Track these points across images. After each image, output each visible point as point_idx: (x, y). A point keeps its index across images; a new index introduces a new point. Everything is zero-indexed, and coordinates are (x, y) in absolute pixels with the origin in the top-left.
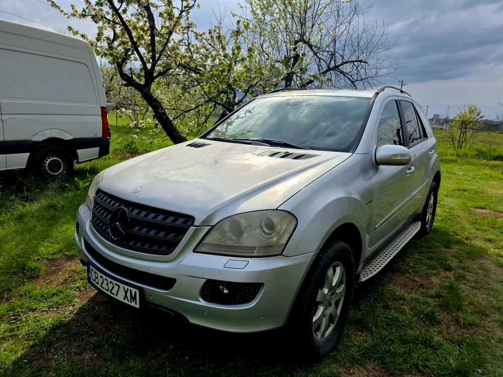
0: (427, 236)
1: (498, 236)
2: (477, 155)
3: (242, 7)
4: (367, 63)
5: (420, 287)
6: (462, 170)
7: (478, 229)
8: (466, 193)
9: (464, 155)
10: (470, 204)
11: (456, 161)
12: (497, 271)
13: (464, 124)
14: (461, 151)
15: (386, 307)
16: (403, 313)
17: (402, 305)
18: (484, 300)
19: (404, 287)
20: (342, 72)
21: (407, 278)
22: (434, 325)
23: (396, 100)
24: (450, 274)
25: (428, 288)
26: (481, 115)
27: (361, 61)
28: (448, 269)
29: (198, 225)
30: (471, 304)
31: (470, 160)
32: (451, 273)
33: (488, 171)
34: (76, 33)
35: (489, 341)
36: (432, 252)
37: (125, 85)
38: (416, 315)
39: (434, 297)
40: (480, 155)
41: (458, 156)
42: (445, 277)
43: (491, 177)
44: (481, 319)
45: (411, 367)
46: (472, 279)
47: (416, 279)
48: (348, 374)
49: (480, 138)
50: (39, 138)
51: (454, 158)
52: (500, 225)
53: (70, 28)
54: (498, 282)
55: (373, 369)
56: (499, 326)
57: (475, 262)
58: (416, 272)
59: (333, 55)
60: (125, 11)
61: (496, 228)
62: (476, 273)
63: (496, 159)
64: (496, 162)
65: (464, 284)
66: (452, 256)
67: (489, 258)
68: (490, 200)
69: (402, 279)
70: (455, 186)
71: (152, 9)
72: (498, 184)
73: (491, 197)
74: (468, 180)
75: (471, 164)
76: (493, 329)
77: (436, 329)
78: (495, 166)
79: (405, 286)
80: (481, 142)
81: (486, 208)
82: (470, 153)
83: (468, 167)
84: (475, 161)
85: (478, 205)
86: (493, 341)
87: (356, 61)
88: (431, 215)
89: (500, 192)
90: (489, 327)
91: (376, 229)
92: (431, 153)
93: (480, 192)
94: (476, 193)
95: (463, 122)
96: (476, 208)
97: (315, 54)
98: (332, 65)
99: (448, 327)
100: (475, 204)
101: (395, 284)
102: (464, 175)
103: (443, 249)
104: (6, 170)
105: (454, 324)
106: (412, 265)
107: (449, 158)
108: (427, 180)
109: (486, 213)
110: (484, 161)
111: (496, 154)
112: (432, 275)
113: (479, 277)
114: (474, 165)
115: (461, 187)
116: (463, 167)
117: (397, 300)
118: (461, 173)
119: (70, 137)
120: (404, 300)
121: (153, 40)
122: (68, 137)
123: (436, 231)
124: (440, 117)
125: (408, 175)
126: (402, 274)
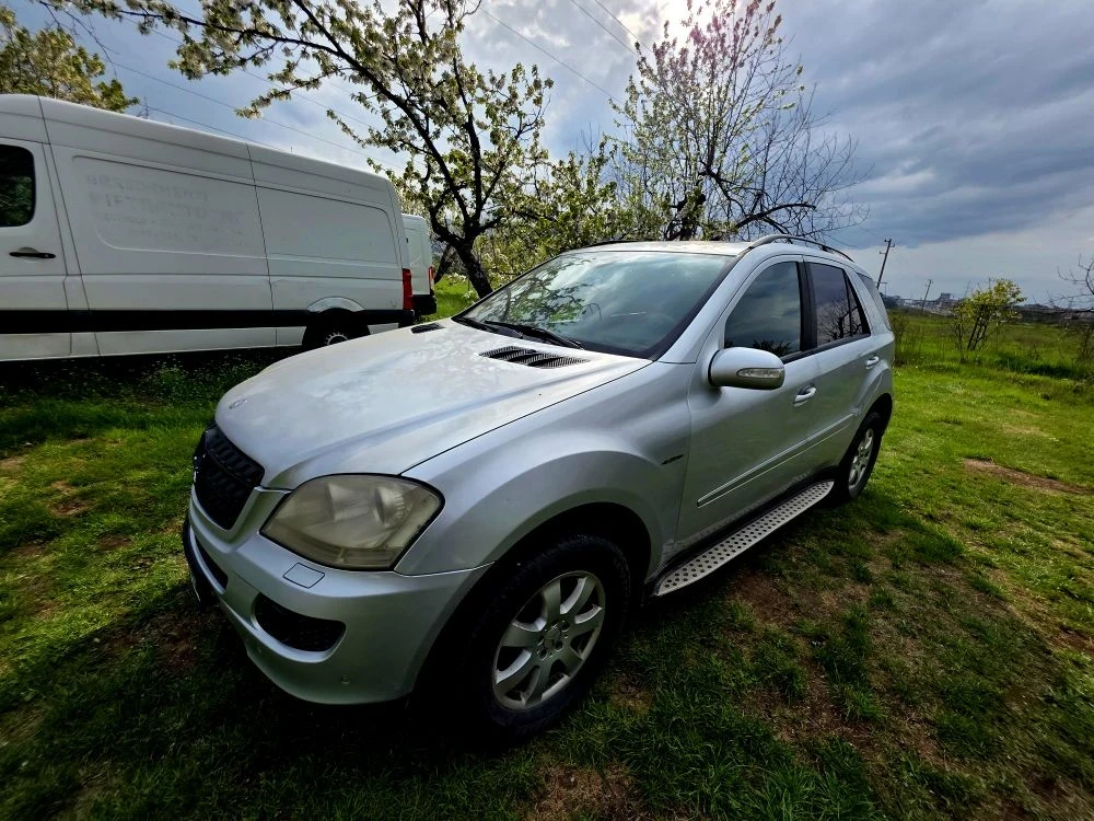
0: (847, 506)
1: (995, 520)
2: (1001, 362)
3: (619, 125)
4: (814, 207)
5: (793, 609)
6: (964, 387)
7: (956, 501)
8: (958, 428)
9: (975, 361)
10: (958, 448)
11: (957, 371)
12: (968, 597)
13: (984, 310)
14: (971, 355)
15: (708, 644)
16: (735, 661)
17: (742, 642)
18: (917, 663)
19: (760, 605)
20: (772, 222)
21: (775, 585)
22: (787, 703)
23: (797, 263)
24: (863, 591)
25: (807, 615)
26: (1019, 296)
27: (805, 205)
28: (863, 578)
29: (266, 486)
30: (885, 667)
31: (985, 370)
32: (866, 588)
33: (1014, 392)
34: (378, 168)
35: (898, 774)
36: (844, 540)
37: (439, 239)
38: (757, 672)
39: (810, 637)
40: (1007, 362)
41: (963, 361)
42: (850, 597)
43: (1018, 401)
44: (895, 710)
45: (695, 800)
46: (906, 609)
47: (791, 591)
48: (562, 784)
49: (1018, 333)
50: (318, 308)
51: (954, 365)
52: (1007, 498)
53: (370, 162)
54: (962, 625)
55: (619, 782)
56: (932, 737)
57: (926, 571)
58: (796, 577)
59: (759, 196)
60: (437, 134)
61: (996, 502)
62: (921, 597)
63: (1035, 371)
64: (1036, 377)
65: (885, 618)
66: (881, 553)
67: (961, 567)
68: (1002, 446)
69: (764, 587)
70: (940, 414)
71: (477, 130)
72: (1028, 416)
73: (1005, 440)
74: (970, 405)
75: (984, 377)
76: (918, 741)
77: (788, 712)
78: (1032, 383)
79: (764, 601)
80: (1018, 340)
81: (989, 460)
82: (988, 358)
83: (977, 382)
84: (994, 372)
85: (974, 451)
86: (906, 776)
87: (796, 205)
88: (864, 469)
89: (1028, 432)
90: (908, 734)
91: (698, 504)
92: (869, 362)
93: (987, 429)
94: (978, 428)
95: (983, 307)
96: (970, 457)
97: (725, 193)
98: (757, 211)
99: (815, 713)
100: (968, 450)
101: (746, 596)
102: (965, 395)
103: (870, 535)
104: (276, 348)
105: (831, 709)
106: (794, 560)
107: (946, 364)
108: (856, 411)
109: (987, 469)
110: (1013, 374)
111: (1040, 363)
112: (826, 586)
113: (924, 606)
114: (990, 378)
115: (952, 416)
116: (968, 382)
117: (736, 630)
118: (960, 391)
119: (359, 308)
120: (750, 632)
121: (478, 175)
122: (357, 308)
123: (869, 496)
124: (951, 298)
125: (797, 405)
126: (768, 576)
